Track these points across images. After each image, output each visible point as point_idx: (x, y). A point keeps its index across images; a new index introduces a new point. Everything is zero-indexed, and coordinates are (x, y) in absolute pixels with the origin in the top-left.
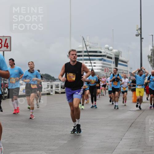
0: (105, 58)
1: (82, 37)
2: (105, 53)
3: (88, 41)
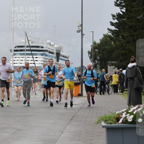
0: (47, 53)
1: (25, 32)
2: (47, 48)
3: (30, 36)
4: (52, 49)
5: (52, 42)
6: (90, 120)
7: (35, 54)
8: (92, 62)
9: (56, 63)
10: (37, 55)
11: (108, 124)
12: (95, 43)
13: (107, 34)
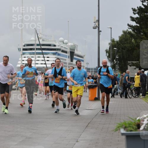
0: (60, 52)
1: (35, 29)
2: (60, 47)
3: (40, 33)
4: (65, 48)
5: (65, 40)
6: (108, 127)
7: (46, 54)
8: (110, 61)
9: (70, 63)
10: (49, 54)
11: (127, 131)
12: (113, 41)
13: (127, 30)
